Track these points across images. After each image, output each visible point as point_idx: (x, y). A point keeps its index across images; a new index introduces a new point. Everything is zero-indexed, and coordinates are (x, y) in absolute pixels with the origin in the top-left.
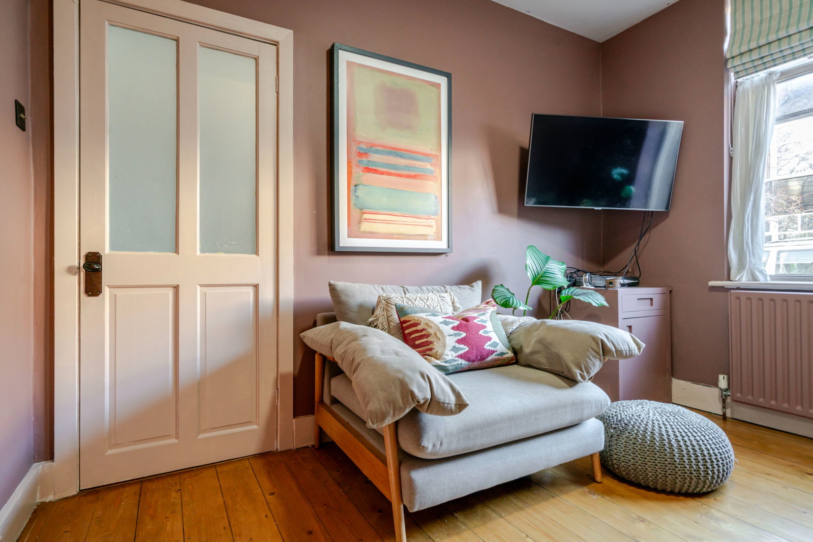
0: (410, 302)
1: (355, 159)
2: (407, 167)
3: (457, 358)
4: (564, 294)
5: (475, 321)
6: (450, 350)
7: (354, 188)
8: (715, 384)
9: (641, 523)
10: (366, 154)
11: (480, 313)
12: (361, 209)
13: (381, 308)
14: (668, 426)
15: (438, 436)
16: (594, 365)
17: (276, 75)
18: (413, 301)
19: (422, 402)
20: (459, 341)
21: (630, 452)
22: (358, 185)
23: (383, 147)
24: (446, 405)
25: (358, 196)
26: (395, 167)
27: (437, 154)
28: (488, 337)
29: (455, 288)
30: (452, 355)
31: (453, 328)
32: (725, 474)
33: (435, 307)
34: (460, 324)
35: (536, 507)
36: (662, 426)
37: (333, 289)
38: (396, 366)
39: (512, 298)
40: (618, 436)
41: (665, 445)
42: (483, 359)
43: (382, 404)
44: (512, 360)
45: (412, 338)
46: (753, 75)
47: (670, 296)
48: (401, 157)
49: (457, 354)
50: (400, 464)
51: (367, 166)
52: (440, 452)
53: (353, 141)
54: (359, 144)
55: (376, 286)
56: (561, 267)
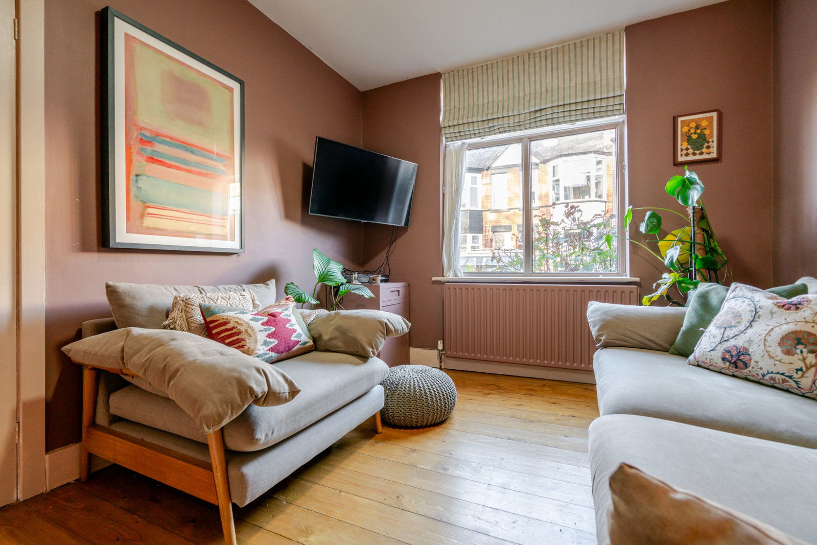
0: (212, 302)
1: (136, 147)
2: (198, 164)
3: (268, 352)
4: (342, 289)
5: (281, 316)
6: (262, 345)
7: (135, 178)
8: (436, 347)
9: (414, 453)
10: (150, 142)
11: (283, 308)
12: (144, 203)
13: (179, 310)
14: (423, 380)
15: (270, 426)
16: (381, 343)
17: (14, 17)
18: (215, 300)
19: (260, 395)
20: (269, 336)
21: (401, 404)
22: (140, 175)
23: (171, 138)
24: (281, 394)
25: (140, 188)
26: (185, 162)
27: (230, 156)
28: (293, 329)
29: (250, 286)
30: (263, 349)
31: (263, 324)
32: (453, 405)
33: (237, 305)
34: (269, 319)
35: (341, 466)
36: (419, 381)
37: (111, 291)
38: (227, 365)
39: (303, 294)
40: (392, 394)
41: (422, 394)
42: (290, 349)
43: (218, 406)
44: (312, 347)
45: (221, 338)
46: (455, 142)
47: (409, 287)
48: (192, 152)
49: (268, 348)
50: (227, 464)
51: (151, 156)
52: (271, 441)
53: (134, 125)
54: (141, 130)
55: (168, 288)
56: (340, 267)
